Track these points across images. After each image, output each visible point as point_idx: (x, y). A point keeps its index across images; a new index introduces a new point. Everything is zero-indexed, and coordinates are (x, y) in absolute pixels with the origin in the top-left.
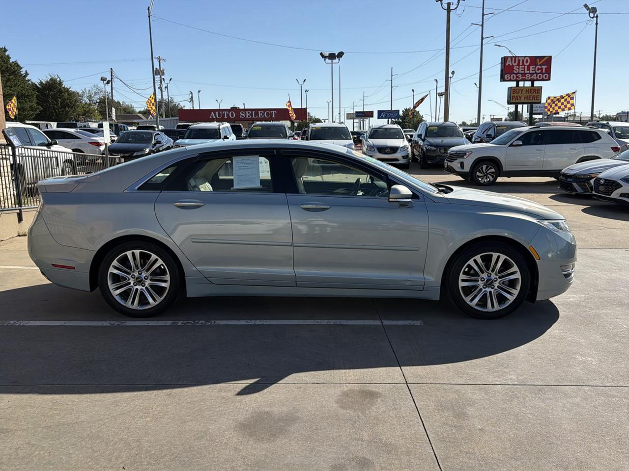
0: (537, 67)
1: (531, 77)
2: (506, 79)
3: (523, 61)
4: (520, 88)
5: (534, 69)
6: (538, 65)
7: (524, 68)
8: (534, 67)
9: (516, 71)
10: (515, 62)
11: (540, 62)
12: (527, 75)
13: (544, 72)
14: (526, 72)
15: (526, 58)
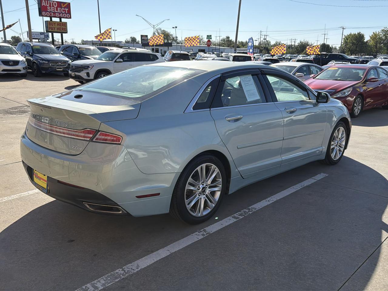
0: (62, 9)
1: (59, 15)
2: (43, 14)
3: (53, 3)
4: (53, 22)
5: (60, 10)
6: (62, 8)
7: (54, 9)
8: (60, 8)
9: (49, 10)
10: (48, 4)
11: (63, 6)
12: (56, 14)
13: (67, 13)
14: (56, 11)
15: (54, 2)
